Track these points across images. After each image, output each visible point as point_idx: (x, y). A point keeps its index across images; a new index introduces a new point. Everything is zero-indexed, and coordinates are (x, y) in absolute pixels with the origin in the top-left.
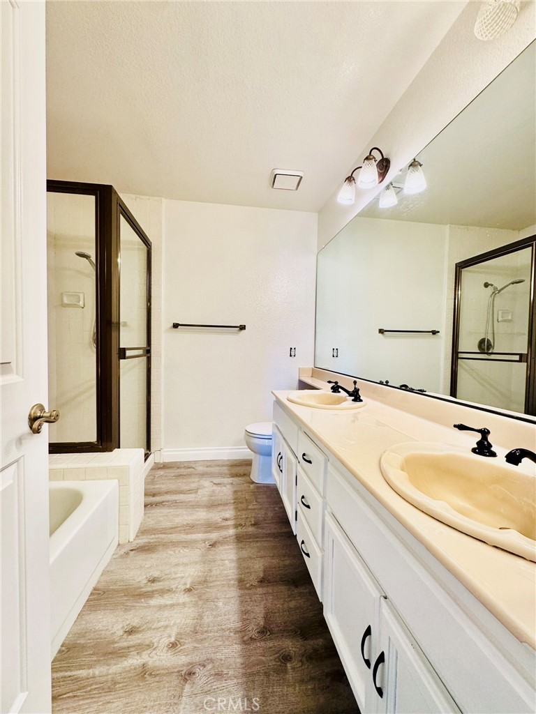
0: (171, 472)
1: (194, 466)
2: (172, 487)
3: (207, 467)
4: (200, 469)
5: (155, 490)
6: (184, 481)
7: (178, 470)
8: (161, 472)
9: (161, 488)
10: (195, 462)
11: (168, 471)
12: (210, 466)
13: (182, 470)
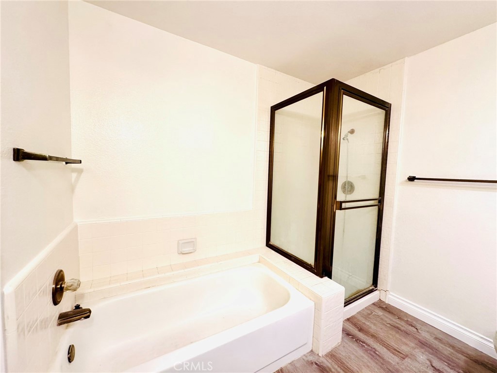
0: (389, 319)
1: (418, 326)
2: (382, 334)
3: (436, 338)
4: (425, 335)
5: (364, 326)
6: (397, 336)
7: (398, 321)
8: (380, 313)
9: (370, 328)
10: (424, 324)
11: (387, 314)
12: (440, 340)
13: (403, 323)
